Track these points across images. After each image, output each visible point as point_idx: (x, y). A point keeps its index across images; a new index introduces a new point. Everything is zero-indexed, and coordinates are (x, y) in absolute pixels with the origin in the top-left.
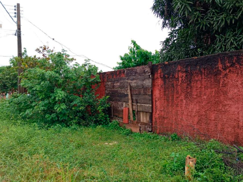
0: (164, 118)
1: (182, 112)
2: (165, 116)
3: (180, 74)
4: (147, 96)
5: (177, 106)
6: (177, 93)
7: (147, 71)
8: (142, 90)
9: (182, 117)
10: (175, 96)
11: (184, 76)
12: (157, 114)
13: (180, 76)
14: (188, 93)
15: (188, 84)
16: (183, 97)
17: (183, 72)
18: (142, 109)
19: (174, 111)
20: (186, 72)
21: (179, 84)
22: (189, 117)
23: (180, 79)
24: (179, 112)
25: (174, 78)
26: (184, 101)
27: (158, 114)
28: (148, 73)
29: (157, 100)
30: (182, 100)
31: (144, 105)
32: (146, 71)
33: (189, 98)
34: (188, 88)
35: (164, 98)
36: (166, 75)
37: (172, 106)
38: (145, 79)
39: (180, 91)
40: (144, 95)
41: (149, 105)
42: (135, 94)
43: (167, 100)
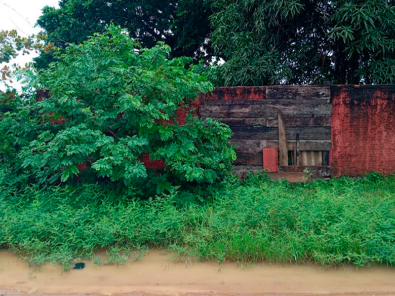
0: (350, 156)
1: (382, 145)
2: (353, 153)
3: (379, 102)
4: (321, 128)
5: (373, 139)
6: (374, 123)
7: (323, 94)
8: (312, 121)
9: (382, 152)
10: (369, 128)
11: (385, 104)
12: (337, 152)
13: (378, 103)
14: (390, 123)
15: (390, 114)
16: (382, 128)
17: (383, 99)
18: (311, 147)
19: (368, 146)
20: (389, 99)
21: (377, 113)
22: (392, 151)
23: (379, 107)
24: (376, 146)
25: (370, 105)
26: (385, 133)
27: (339, 152)
28: (326, 97)
29: (337, 133)
30: (381, 132)
31: (315, 141)
32: (321, 93)
33: (391, 129)
34: (390, 117)
35: (350, 131)
36: (355, 101)
37: (365, 139)
38: (318, 105)
39: (377, 121)
40: (315, 127)
41: (325, 141)
42: (295, 126)
43: (354, 132)
